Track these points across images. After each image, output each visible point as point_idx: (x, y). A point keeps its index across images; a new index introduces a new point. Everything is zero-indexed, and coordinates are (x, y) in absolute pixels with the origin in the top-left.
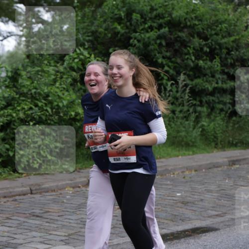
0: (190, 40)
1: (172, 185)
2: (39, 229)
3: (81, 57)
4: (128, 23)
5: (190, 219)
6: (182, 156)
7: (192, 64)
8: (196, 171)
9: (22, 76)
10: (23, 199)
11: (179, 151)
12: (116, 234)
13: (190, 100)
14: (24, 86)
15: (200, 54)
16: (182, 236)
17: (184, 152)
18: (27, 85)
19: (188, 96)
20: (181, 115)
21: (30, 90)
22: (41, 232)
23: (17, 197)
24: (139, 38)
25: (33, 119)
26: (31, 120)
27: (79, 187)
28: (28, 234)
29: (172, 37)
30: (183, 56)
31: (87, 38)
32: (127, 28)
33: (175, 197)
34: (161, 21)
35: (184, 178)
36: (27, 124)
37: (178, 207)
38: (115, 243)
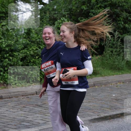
0: (121, 13)
1: (111, 90)
2: (40, 113)
5: (120, 108)
6: (116, 75)
7: (122, 26)
8: (123, 83)
9: (33, 32)
10: (32, 97)
11: (114, 72)
12: (81, 116)
13: (121, 45)
14: (33, 38)
15: (126, 21)
16: (115, 117)
17: (117, 73)
18: (35, 37)
19: (120, 43)
20: (116, 53)
21: (36, 40)
22: (42, 115)
23: (29, 96)
24: (94, 12)
25: (38, 55)
26: (37, 56)
28: (35, 115)
29: (112, 12)
30: (117, 22)
32: (88, 7)
33: (112, 96)
34: (106, 3)
35: (117, 86)
36: (35, 57)
37: (113, 102)
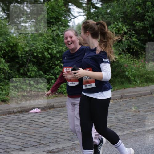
3: (117, 27)
4: (144, 7)
24: (150, 15)
27: (117, 100)
31: (121, 16)
38: (137, 131)
